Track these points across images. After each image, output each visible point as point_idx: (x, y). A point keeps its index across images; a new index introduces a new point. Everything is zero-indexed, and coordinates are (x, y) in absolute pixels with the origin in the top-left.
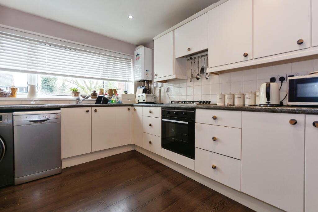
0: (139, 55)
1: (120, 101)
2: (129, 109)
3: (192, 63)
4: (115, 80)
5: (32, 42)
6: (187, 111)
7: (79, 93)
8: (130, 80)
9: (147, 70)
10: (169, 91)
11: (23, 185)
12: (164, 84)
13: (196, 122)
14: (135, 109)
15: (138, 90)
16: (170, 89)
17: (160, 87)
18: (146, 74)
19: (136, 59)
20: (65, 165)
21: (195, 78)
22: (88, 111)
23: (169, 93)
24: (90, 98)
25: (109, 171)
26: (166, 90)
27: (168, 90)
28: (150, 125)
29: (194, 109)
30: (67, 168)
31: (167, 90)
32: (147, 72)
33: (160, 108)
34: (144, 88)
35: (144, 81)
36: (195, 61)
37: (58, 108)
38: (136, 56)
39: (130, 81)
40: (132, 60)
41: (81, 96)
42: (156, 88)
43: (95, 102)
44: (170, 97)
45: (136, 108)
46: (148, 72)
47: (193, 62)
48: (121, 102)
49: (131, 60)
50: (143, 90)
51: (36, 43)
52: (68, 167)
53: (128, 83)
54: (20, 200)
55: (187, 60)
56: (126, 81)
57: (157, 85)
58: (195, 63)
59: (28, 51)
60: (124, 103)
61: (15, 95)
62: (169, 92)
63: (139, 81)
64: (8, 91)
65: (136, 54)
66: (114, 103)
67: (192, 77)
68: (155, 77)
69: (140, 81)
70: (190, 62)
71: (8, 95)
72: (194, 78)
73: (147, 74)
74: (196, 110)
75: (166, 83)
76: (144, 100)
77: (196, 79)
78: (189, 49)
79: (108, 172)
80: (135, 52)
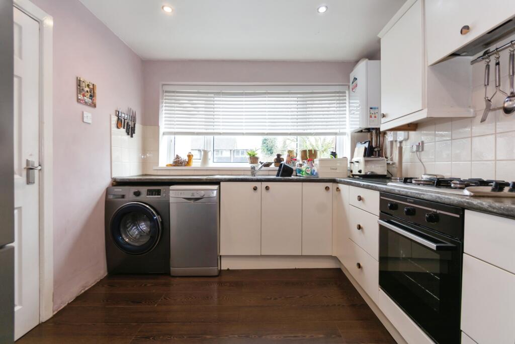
0: (356, 79)
1: (316, 171)
2: (329, 188)
3: (488, 66)
4: (313, 133)
5: (209, 95)
6: (438, 212)
7: (257, 158)
8: (342, 131)
9: (371, 107)
10: (423, 150)
11: (178, 278)
12: (412, 133)
13: (465, 251)
14: (338, 188)
15: (356, 149)
16: (425, 145)
17: (401, 142)
18: (371, 117)
19: (353, 89)
20: (225, 265)
21: (499, 108)
22: (255, 189)
23: (424, 156)
24: (273, 166)
25: (273, 299)
26: (415, 149)
27: (420, 147)
28: (359, 227)
29: (460, 209)
30: (228, 270)
31: (418, 146)
32: (372, 111)
33: (377, 194)
34: (367, 145)
35: (369, 130)
36: (498, 58)
37: (217, 182)
38: (353, 83)
39: (343, 134)
40: (347, 92)
41: (260, 162)
42: (394, 143)
43: (276, 173)
44: (424, 163)
45: (341, 186)
46: (376, 111)
47: (492, 64)
48: (316, 173)
49: (345, 93)
50: (366, 149)
51: (213, 95)
52: (230, 269)
53: (341, 136)
54: (162, 299)
55: (473, 62)
56: (336, 134)
57: (395, 136)
58: (498, 64)
59: (205, 108)
60: (321, 177)
61: (191, 164)
62: (423, 152)
63: (359, 132)
64: (186, 158)
65: (352, 80)
66: (304, 176)
67: (489, 108)
68: (383, 120)
69: (361, 131)
70: (483, 64)
71: (184, 163)
72: (494, 110)
73: (373, 116)
74: (466, 212)
75: (415, 130)
76: (360, 171)
77: (502, 111)
78: (465, 29)
79: (271, 299)
80: (351, 74)
